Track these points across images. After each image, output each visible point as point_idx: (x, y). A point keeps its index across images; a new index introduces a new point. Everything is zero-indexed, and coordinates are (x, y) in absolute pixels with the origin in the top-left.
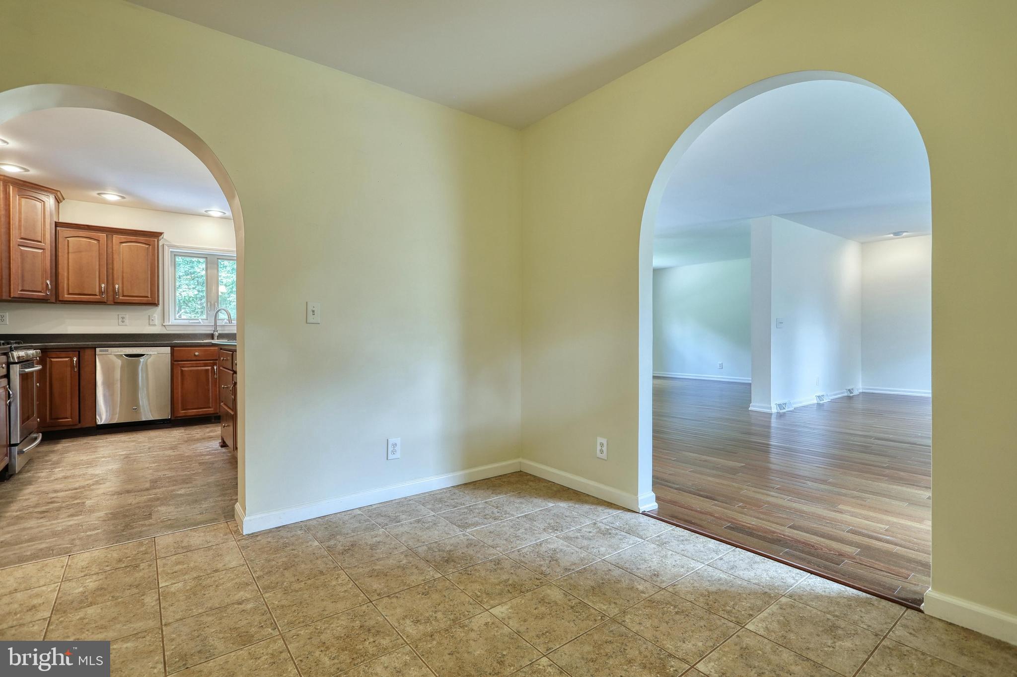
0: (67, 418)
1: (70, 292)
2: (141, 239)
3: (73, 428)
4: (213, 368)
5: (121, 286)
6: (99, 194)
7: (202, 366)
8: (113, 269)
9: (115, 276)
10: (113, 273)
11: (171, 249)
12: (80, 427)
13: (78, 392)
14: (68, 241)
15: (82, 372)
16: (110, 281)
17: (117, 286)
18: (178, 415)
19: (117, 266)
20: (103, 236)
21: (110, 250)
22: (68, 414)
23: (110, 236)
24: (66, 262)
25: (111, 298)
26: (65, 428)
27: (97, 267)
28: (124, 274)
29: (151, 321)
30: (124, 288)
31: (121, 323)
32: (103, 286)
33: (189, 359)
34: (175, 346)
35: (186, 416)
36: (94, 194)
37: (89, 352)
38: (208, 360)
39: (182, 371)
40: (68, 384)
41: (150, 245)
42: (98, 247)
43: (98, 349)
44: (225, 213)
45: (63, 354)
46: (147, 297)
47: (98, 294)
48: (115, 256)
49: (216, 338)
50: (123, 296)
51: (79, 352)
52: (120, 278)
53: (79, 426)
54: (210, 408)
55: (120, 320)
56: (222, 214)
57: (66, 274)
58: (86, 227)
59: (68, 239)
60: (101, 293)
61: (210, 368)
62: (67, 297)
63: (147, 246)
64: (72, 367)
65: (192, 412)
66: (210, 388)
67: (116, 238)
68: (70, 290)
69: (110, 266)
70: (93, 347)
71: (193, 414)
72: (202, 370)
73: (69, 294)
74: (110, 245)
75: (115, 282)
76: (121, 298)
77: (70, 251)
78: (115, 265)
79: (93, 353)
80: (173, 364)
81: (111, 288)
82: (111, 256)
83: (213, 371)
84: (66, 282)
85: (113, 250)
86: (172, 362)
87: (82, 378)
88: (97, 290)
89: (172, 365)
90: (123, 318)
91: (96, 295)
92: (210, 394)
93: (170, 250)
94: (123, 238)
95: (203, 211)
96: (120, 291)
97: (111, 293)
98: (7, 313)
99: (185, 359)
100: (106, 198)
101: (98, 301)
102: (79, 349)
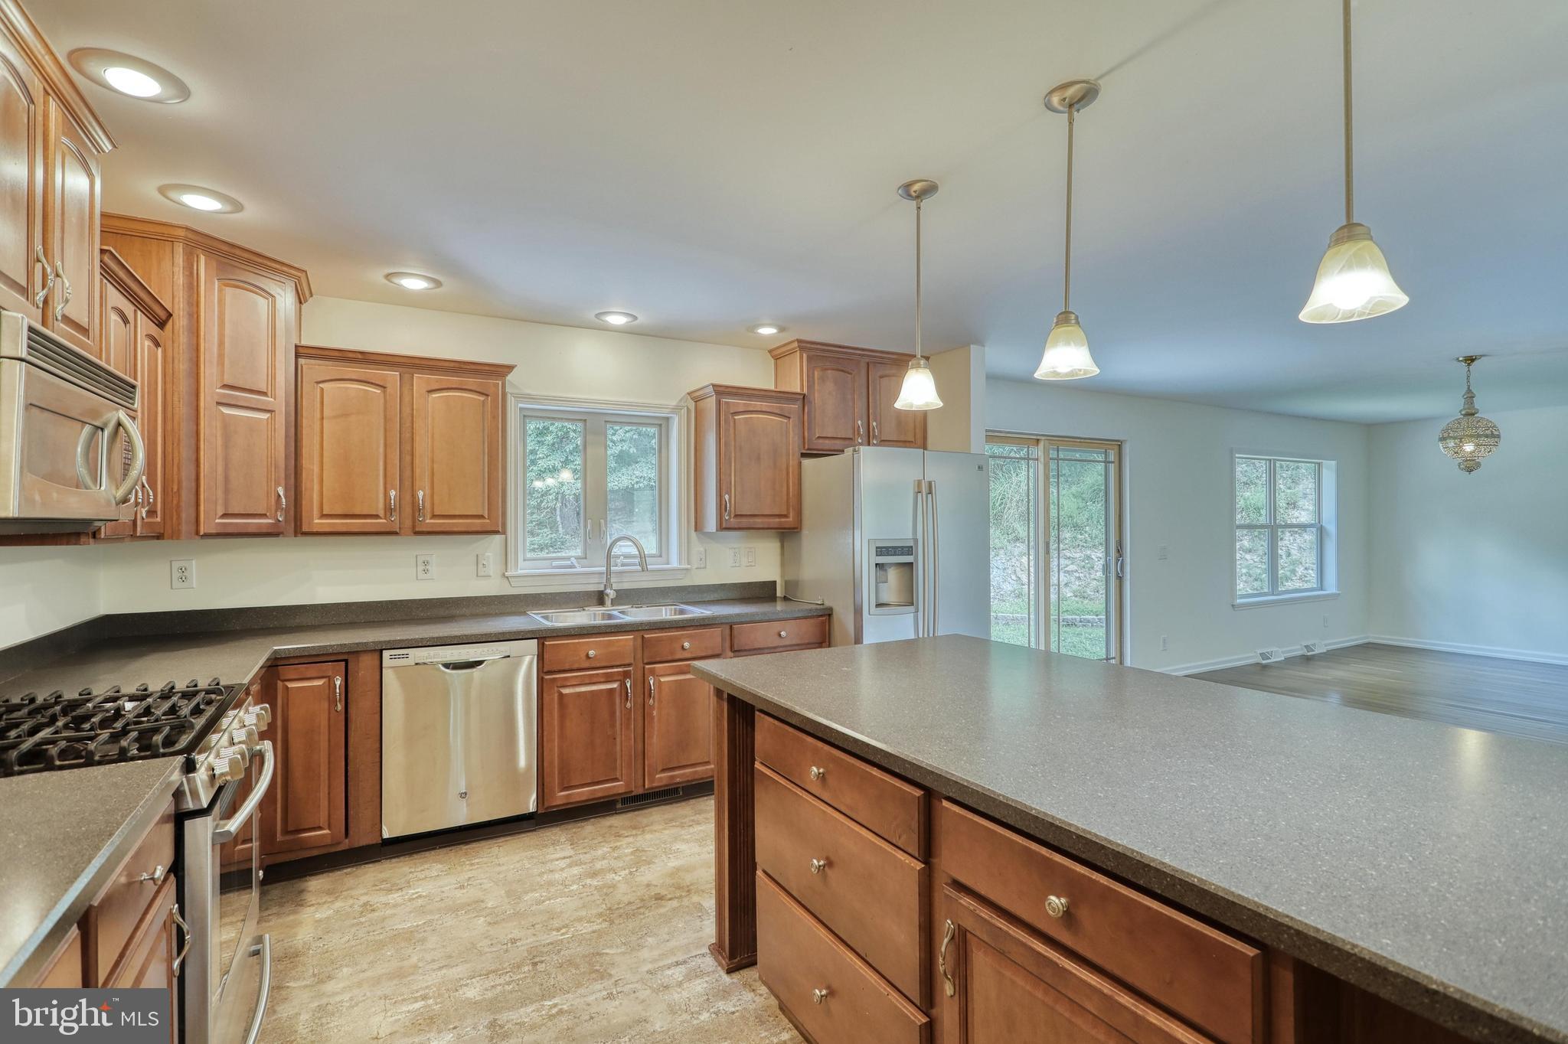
0: (320, 828)
1: (324, 513)
2: (471, 381)
3: (333, 850)
4: (623, 685)
5: (428, 491)
6: (388, 276)
7: (600, 683)
8: (412, 455)
9: (418, 471)
10: (412, 463)
11: (522, 402)
12: (347, 848)
13: (343, 763)
14: (322, 389)
15: (352, 711)
16: (407, 481)
17: (421, 494)
18: (554, 804)
19: (422, 446)
20: (392, 375)
21: (407, 410)
22: (323, 819)
23: (406, 377)
24: (317, 439)
25: (408, 523)
26: (315, 853)
27: (381, 450)
28: (435, 466)
29: (480, 566)
30: (435, 497)
31: (421, 575)
32: (393, 493)
33: (576, 666)
34: (545, 638)
35: (571, 803)
36: (377, 275)
37: (367, 662)
38: (612, 667)
39: (561, 695)
40: (324, 745)
41: (487, 395)
42: (382, 401)
43: (386, 654)
44: (635, 318)
45: (312, 670)
46: (482, 517)
47: (381, 513)
48: (418, 424)
49: (608, 602)
50: (434, 516)
51: (346, 661)
52: (427, 474)
53: (345, 845)
54: (616, 780)
55: (421, 568)
56: (630, 319)
57: (316, 469)
58: (360, 356)
59: (321, 385)
60: (389, 510)
61: (615, 685)
62: (318, 523)
63: (482, 398)
64: (332, 702)
65: (582, 794)
66: (618, 732)
67: (421, 381)
68: (325, 507)
69: (408, 447)
70: (375, 650)
71: (584, 798)
72: (601, 691)
73: (323, 516)
74: (407, 399)
75: (417, 484)
76: (428, 521)
77: (326, 413)
78: (417, 445)
79: (377, 663)
80: (542, 678)
81: (408, 497)
82: (408, 424)
83: (623, 694)
84: (316, 487)
85: (413, 410)
86: (541, 674)
87: (352, 727)
88: (381, 505)
89: (541, 681)
90: (426, 563)
91: (377, 516)
92: (618, 748)
93: (520, 405)
94: (435, 380)
95: (591, 315)
96: (428, 505)
97: (408, 510)
98: (194, 562)
99: (567, 667)
100: (402, 285)
101: (383, 530)
102: (345, 657)
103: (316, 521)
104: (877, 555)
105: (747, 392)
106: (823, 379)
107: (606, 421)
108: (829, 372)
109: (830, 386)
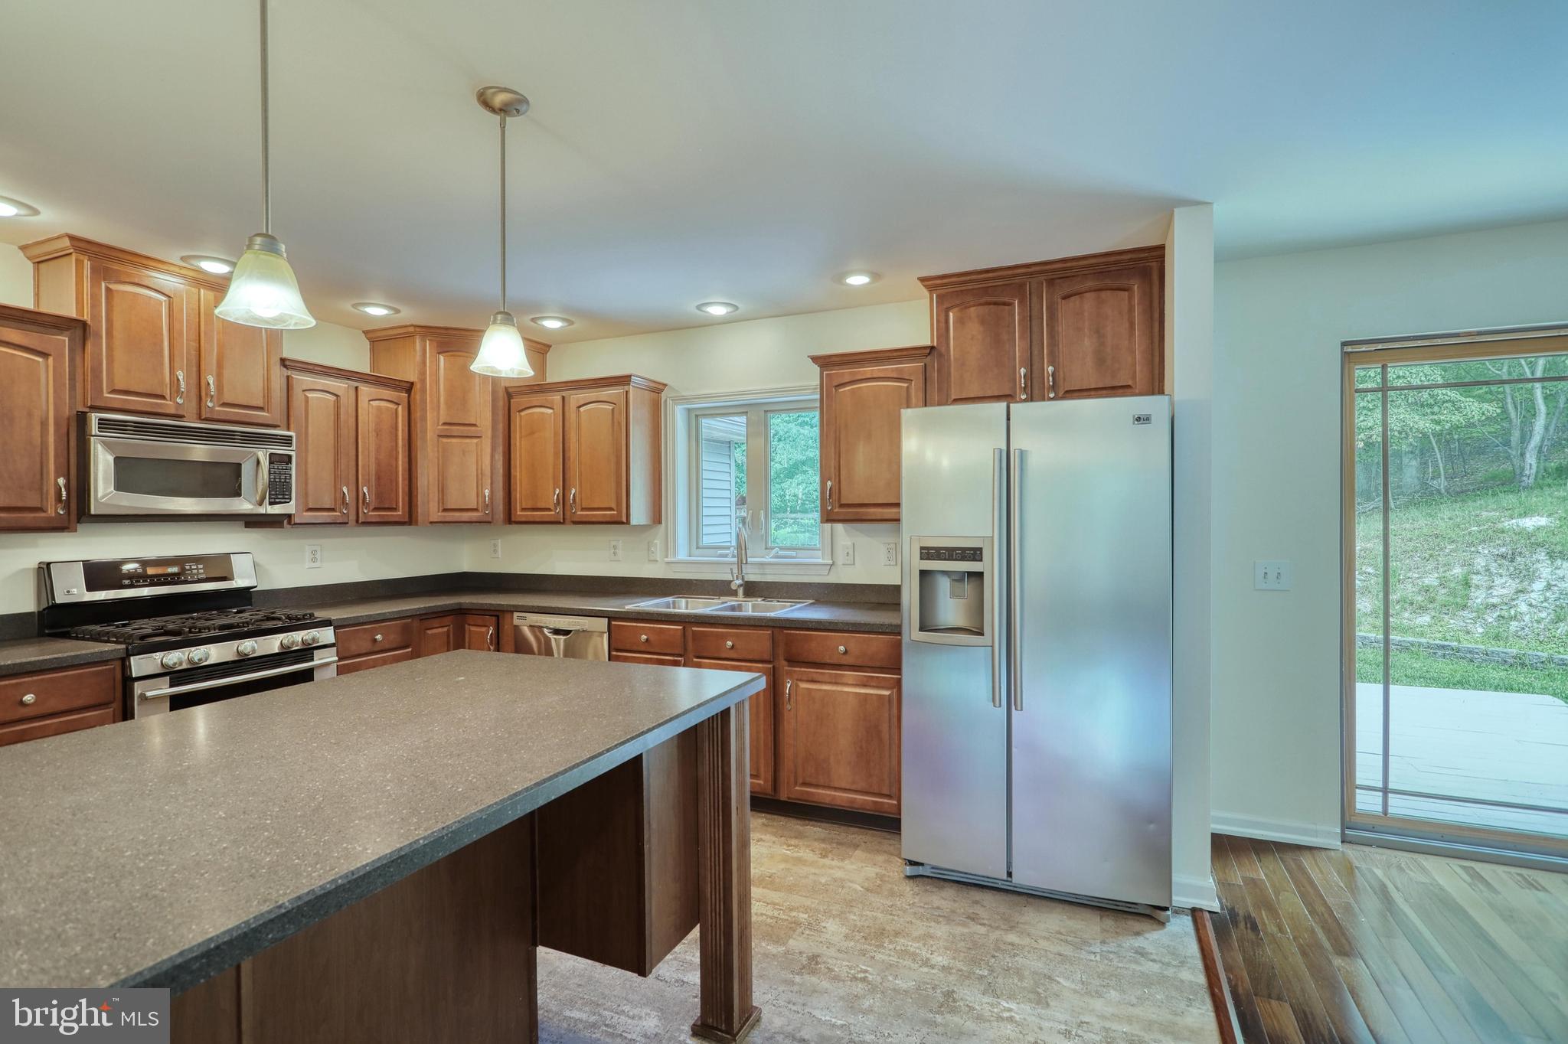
1: (524, 506)
2: (605, 394)
5: (578, 489)
6: (533, 320)
8: (569, 460)
9: (571, 472)
10: (569, 466)
11: (682, 404)
14: (522, 416)
17: (573, 491)
19: (574, 452)
20: (558, 397)
21: (566, 424)
23: (565, 398)
24: (518, 453)
25: (568, 515)
27: (551, 458)
28: (582, 468)
30: (585, 492)
31: (612, 557)
32: (558, 491)
33: (635, 648)
34: (612, 618)
37: (508, 619)
38: (664, 654)
41: (615, 404)
42: (552, 419)
43: (515, 615)
44: (737, 308)
45: (480, 619)
47: (551, 507)
48: (572, 434)
49: (740, 593)
50: (583, 509)
51: (498, 616)
52: (578, 474)
55: (612, 551)
56: (730, 309)
57: (518, 475)
58: (527, 389)
59: (520, 413)
60: (555, 504)
62: (522, 514)
63: (611, 407)
67: (571, 399)
68: (524, 502)
69: (567, 454)
70: (510, 611)
73: (523, 508)
74: (566, 414)
75: (571, 483)
76: (579, 513)
77: (523, 433)
78: (571, 452)
79: (512, 621)
82: (567, 435)
85: (569, 423)
88: (552, 501)
90: (615, 547)
94: (584, 396)
96: (578, 500)
98: (500, 541)
99: (628, 648)
100: (543, 326)
101: (553, 520)
102: (497, 613)
103: (518, 513)
104: (921, 559)
105: (855, 357)
106: (961, 322)
107: (766, 412)
108: (972, 309)
109: (974, 329)
